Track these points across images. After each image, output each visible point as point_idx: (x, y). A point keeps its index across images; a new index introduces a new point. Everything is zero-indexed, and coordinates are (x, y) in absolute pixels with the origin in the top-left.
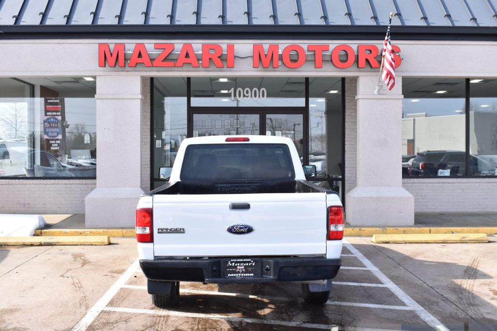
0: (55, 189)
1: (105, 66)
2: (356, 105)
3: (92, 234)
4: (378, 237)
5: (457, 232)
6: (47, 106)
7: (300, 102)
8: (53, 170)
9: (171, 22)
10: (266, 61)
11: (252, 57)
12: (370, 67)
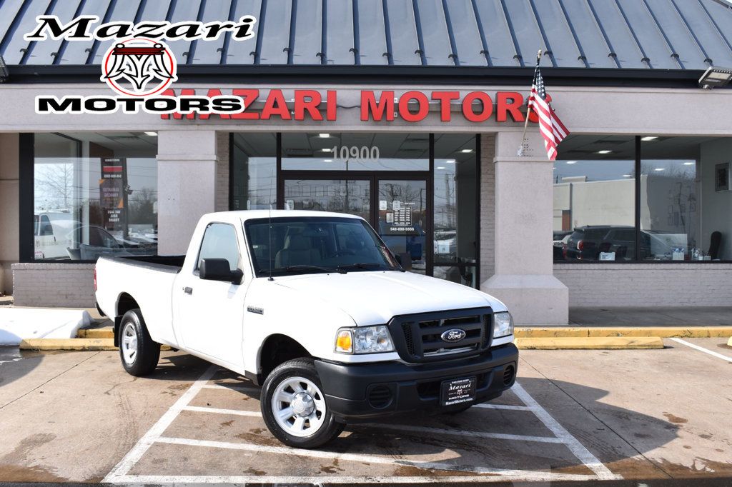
2: (494, 169)
4: (522, 341)
5: (624, 334)
6: (104, 167)
7: (422, 165)
9: (255, 62)
10: (378, 112)
11: (360, 107)
12: (512, 121)
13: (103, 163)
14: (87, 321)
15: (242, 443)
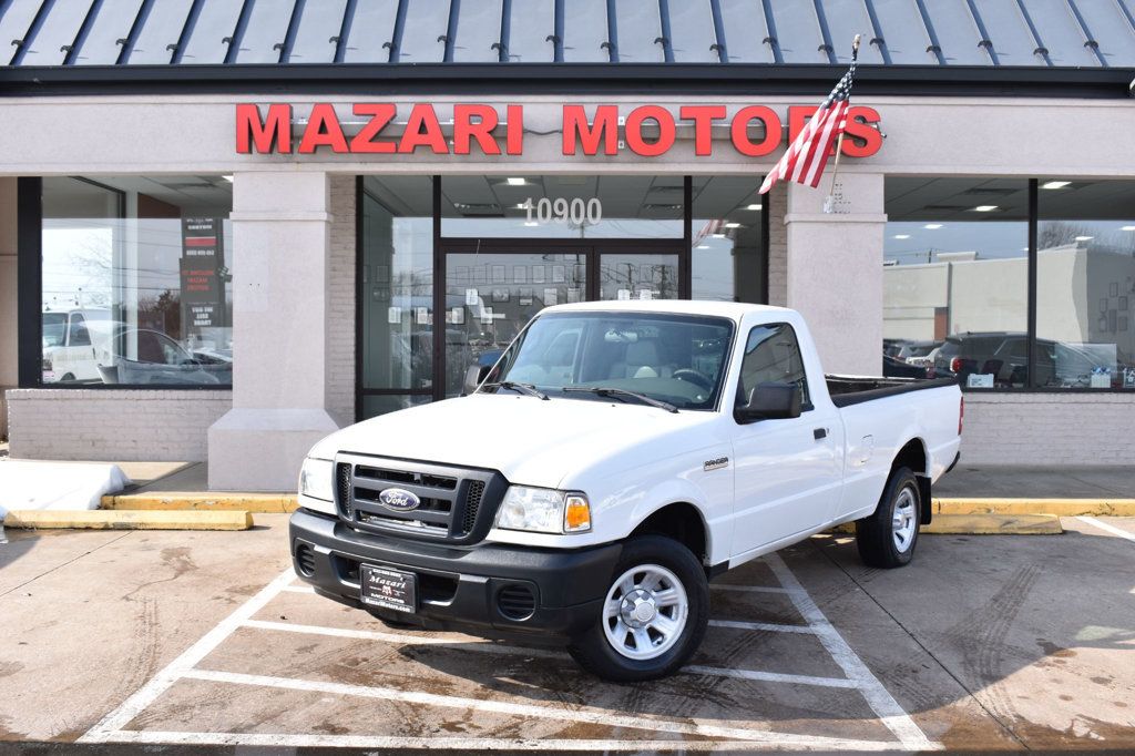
1: (250, 152)
2: (786, 236)
6: (187, 238)
7: (672, 229)
8: (170, 370)
9: (390, 60)
10: (591, 140)
11: (562, 132)
13: (186, 231)
14: (118, 483)
15: (325, 680)
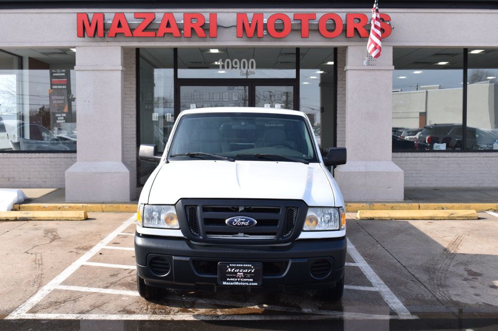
0: (39, 163)
1: (84, 36)
3: (71, 209)
4: (363, 213)
5: (447, 208)
6: (53, 80)
7: (291, 74)
8: (46, 144)
10: (250, 31)
11: (236, 26)
12: (359, 38)
13: (52, 76)
14: (21, 198)
15: (123, 289)
